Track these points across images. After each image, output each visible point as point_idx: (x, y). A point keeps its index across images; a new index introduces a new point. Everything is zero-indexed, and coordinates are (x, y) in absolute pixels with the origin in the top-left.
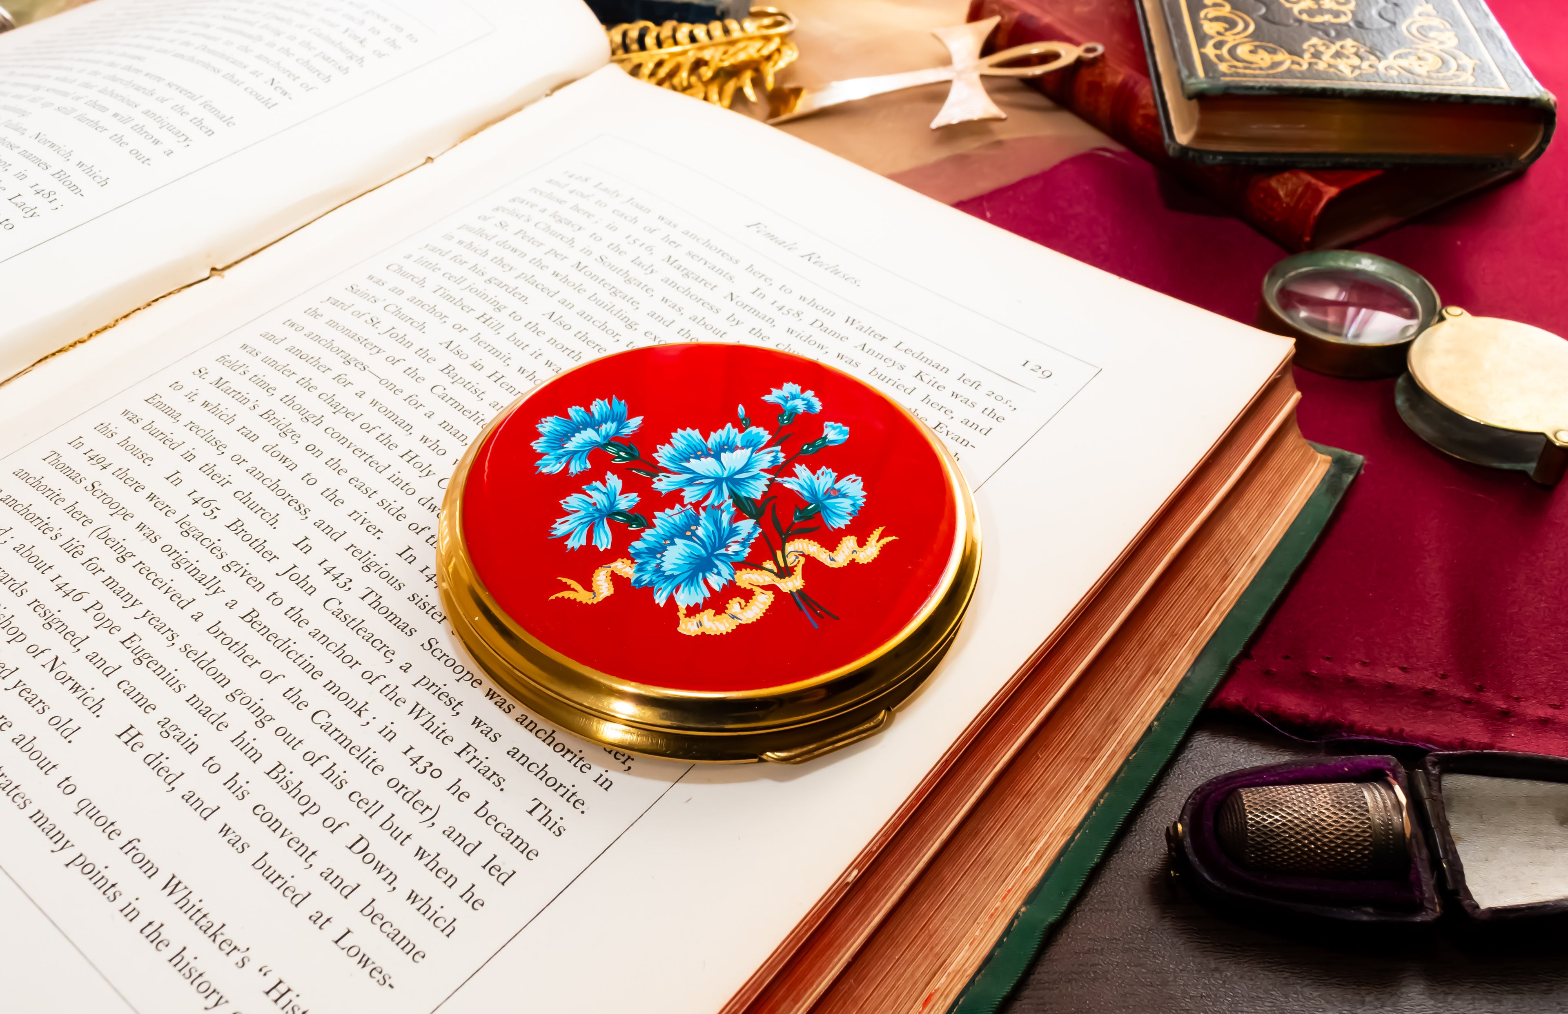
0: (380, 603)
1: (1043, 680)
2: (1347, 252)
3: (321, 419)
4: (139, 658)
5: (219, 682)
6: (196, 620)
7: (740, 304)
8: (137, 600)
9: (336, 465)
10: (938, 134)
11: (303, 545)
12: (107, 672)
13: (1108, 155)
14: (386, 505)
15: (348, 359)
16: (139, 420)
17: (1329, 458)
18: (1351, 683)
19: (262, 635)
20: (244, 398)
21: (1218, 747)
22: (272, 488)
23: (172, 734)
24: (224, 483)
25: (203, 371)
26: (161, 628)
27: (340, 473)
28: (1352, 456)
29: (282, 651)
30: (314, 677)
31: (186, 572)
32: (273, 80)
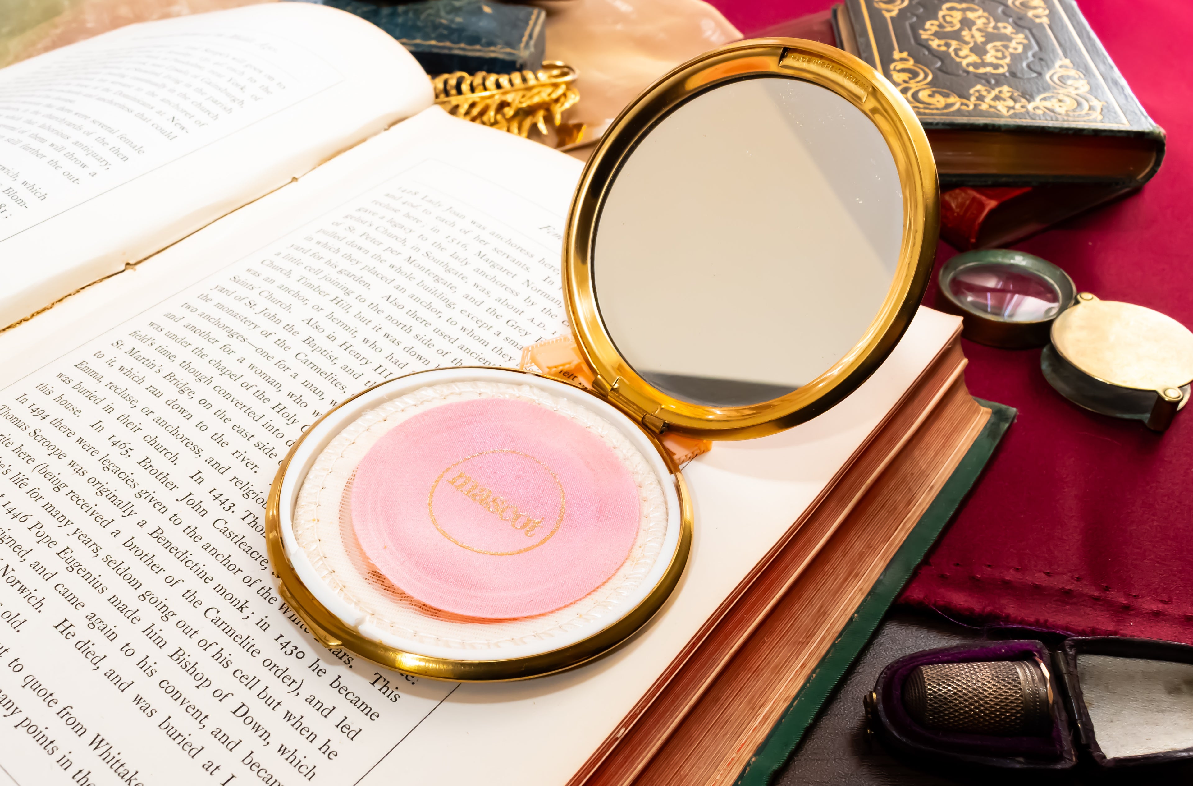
0: (257, 523)
2: (1004, 250)
3: (210, 380)
4: (71, 566)
5: (133, 586)
6: (115, 536)
7: (534, 288)
8: (69, 521)
9: (223, 415)
11: (197, 477)
12: (46, 577)
14: (261, 446)
15: (231, 333)
16: (71, 381)
17: (990, 410)
18: (1007, 583)
19: (166, 548)
20: (151, 364)
21: (904, 634)
22: (173, 433)
23: (97, 626)
24: (136, 429)
25: (120, 343)
26: (87, 542)
27: (225, 421)
28: (1008, 409)
29: (182, 561)
30: (206, 581)
31: (106, 499)
32: (174, 118)
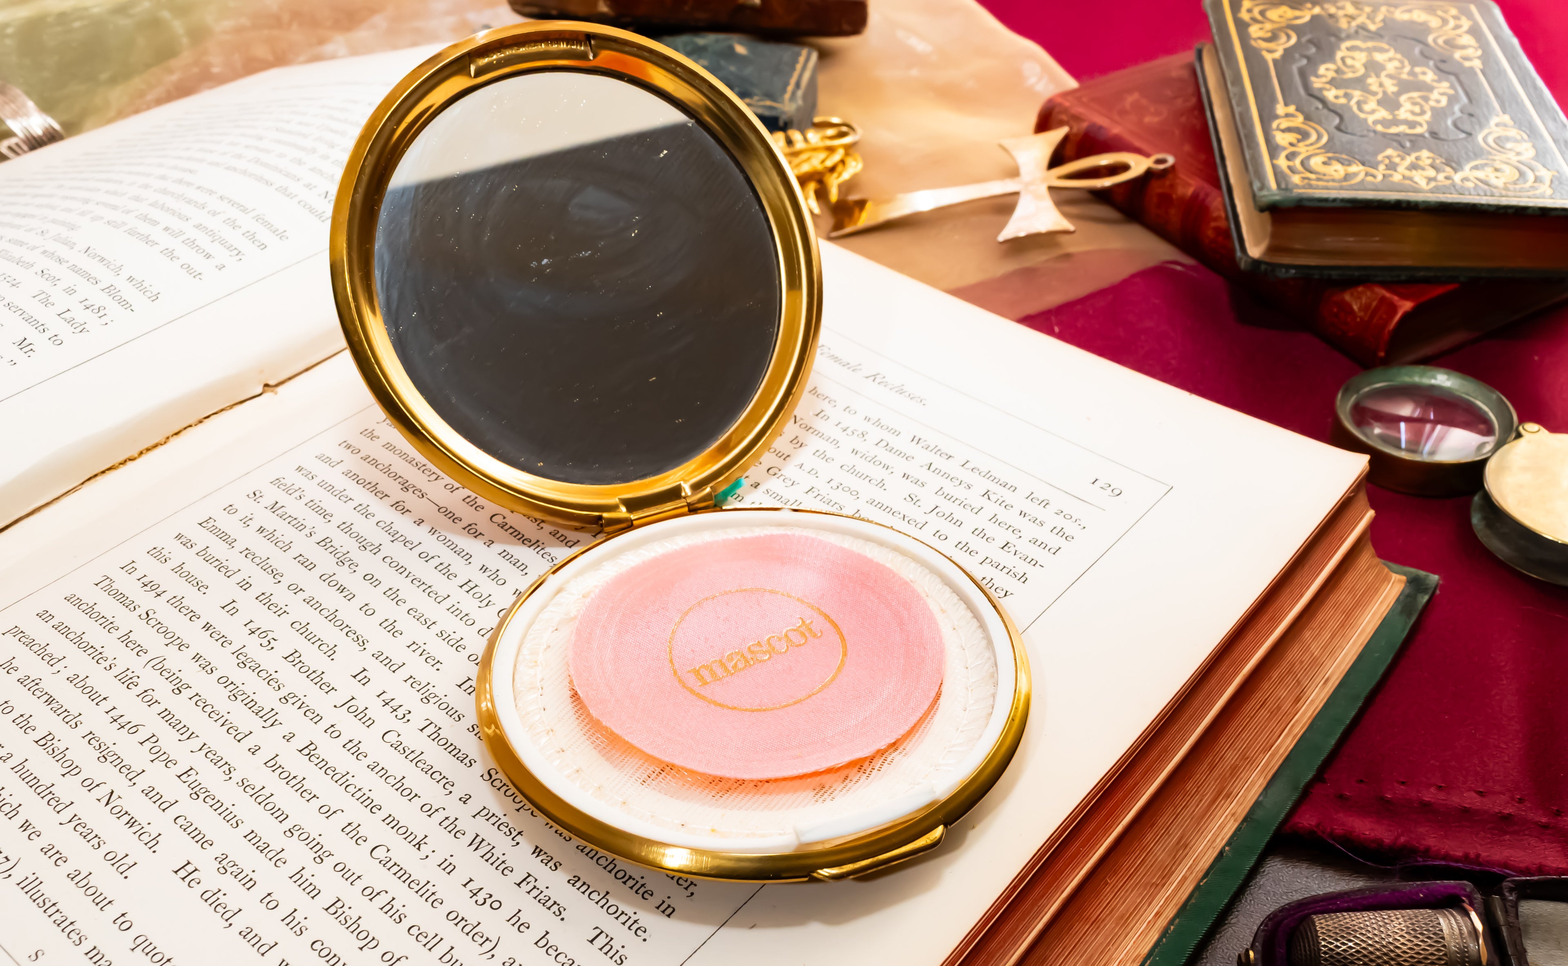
0: (439, 734)
1: (1111, 804)
2: (1422, 367)
3: (379, 548)
4: (195, 793)
5: (277, 818)
6: (253, 753)
7: (803, 426)
8: (193, 733)
9: (395, 595)
10: (1004, 247)
11: (361, 677)
12: (163, 807)
13: (1179, 268)
14: (445, 636)
15: (406, 485)
16: (193, 545)
17: (1404, 578)
18: (1426, 806)
19: (321, 768)
20: (300, 524)
21: (1291, 873)
22: (330, 618)
23: (230, 870)
24: (282, 612)
25: (258, 494)
26: (217, 761)
27: (399, 603)
28: (1428, 576)
29: (341, 785)
30: (373, 810)
31: (242, 704)
32: (327, 192)
